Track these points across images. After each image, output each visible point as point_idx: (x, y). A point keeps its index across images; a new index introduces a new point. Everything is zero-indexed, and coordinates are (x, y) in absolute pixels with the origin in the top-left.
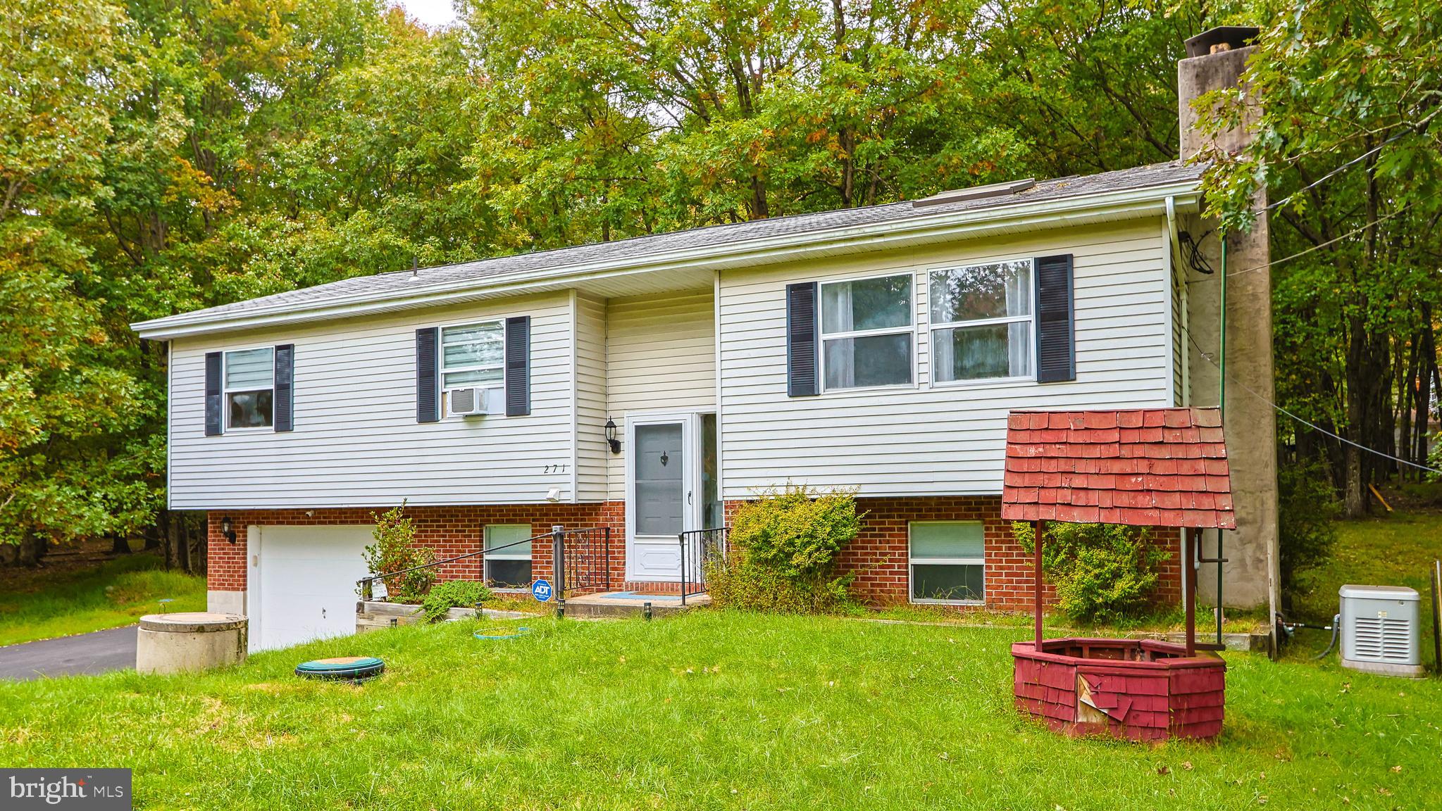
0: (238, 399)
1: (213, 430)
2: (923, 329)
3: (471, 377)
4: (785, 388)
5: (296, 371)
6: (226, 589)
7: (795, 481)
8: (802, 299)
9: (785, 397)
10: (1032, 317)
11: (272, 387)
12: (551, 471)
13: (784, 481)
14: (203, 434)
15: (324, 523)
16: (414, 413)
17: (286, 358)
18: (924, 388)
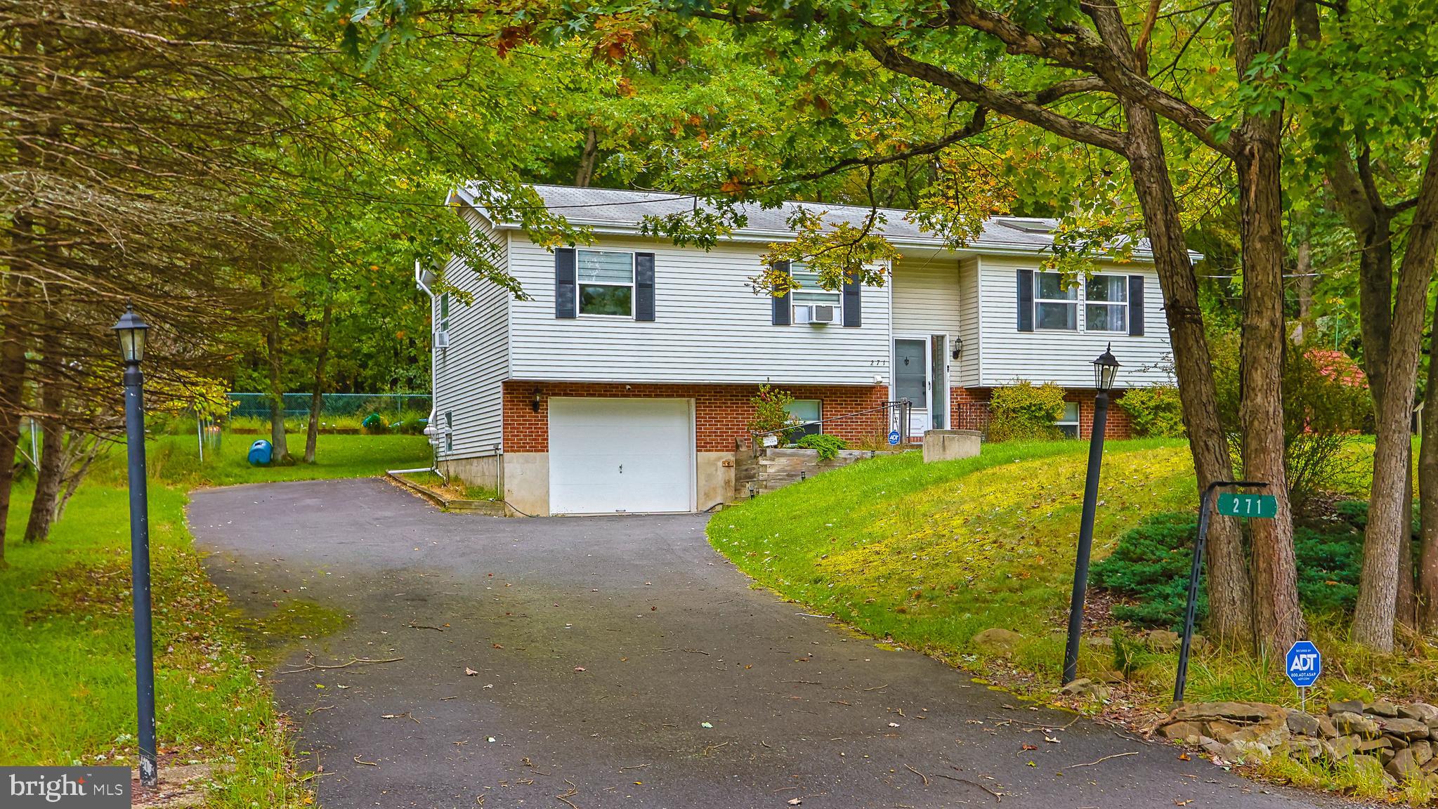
0: (590, 290)
1: (564, 312)
2: (1082, 302)
3: (814, 297)
4: (1016, 326)
5: (656, 275)
6: (528, 451)
7: (1021, 377)
8: (1024, 279)
9: (1016, 331)
10: (1127, 303)
11: (633, 285)
12: (875, 364)
13: (1015, 377)
14: (553, 316)
15: (639, 396)
16: (770, 318)
17: (648, 264)
18: (1082, 333)
